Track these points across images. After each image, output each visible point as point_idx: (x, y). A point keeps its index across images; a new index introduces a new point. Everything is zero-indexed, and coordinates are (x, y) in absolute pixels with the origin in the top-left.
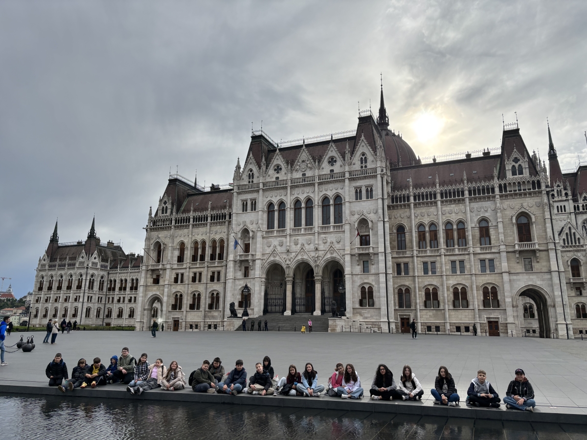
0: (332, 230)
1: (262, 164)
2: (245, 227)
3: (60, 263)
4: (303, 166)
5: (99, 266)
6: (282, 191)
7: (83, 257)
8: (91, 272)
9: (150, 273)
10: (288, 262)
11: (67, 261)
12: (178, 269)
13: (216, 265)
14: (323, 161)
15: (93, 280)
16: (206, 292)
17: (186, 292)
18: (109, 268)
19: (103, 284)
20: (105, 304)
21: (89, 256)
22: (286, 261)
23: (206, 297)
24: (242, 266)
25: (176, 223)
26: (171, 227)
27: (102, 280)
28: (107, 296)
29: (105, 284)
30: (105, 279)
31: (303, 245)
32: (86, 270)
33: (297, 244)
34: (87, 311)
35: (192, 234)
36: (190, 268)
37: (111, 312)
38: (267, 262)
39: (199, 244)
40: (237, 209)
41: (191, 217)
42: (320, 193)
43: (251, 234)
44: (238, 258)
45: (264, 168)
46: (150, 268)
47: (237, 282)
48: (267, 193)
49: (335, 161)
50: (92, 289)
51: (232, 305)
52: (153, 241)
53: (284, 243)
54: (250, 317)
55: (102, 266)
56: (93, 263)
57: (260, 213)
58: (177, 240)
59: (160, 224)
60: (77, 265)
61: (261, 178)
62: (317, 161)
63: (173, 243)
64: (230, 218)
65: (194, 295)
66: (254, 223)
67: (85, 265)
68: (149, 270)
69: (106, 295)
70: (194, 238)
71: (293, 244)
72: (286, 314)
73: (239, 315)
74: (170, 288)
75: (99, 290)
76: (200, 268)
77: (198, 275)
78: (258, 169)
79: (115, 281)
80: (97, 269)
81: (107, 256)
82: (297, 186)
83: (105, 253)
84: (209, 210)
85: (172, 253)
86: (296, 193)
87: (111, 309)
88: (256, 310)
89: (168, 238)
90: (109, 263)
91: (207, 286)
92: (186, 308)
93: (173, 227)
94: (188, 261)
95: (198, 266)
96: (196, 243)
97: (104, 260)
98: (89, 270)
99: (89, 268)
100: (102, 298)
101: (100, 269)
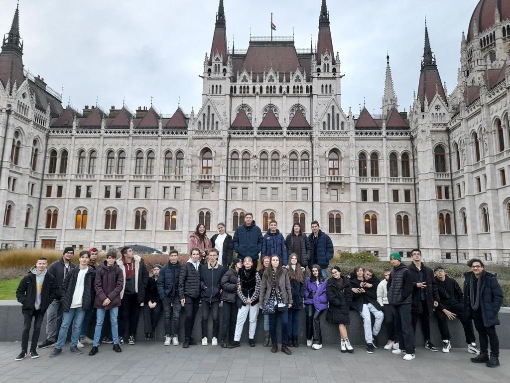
5: (31, 115)
18: (47, 126)
20: (40, 199)
21: (11, 88)
27: (35, 148)
28: (45, 184)
29: (41, 158)
30: (41, 147)
55: (36, 118)
56: (20, 105)
69: (43, 180)
75: (30, 167)
80: (27, 120)
87: (56, 211)
90: (48, 116)
97: (40, 107)
98: (11, 117)
99: (13, 113)
100: (35, 186)
101: (32, 123)
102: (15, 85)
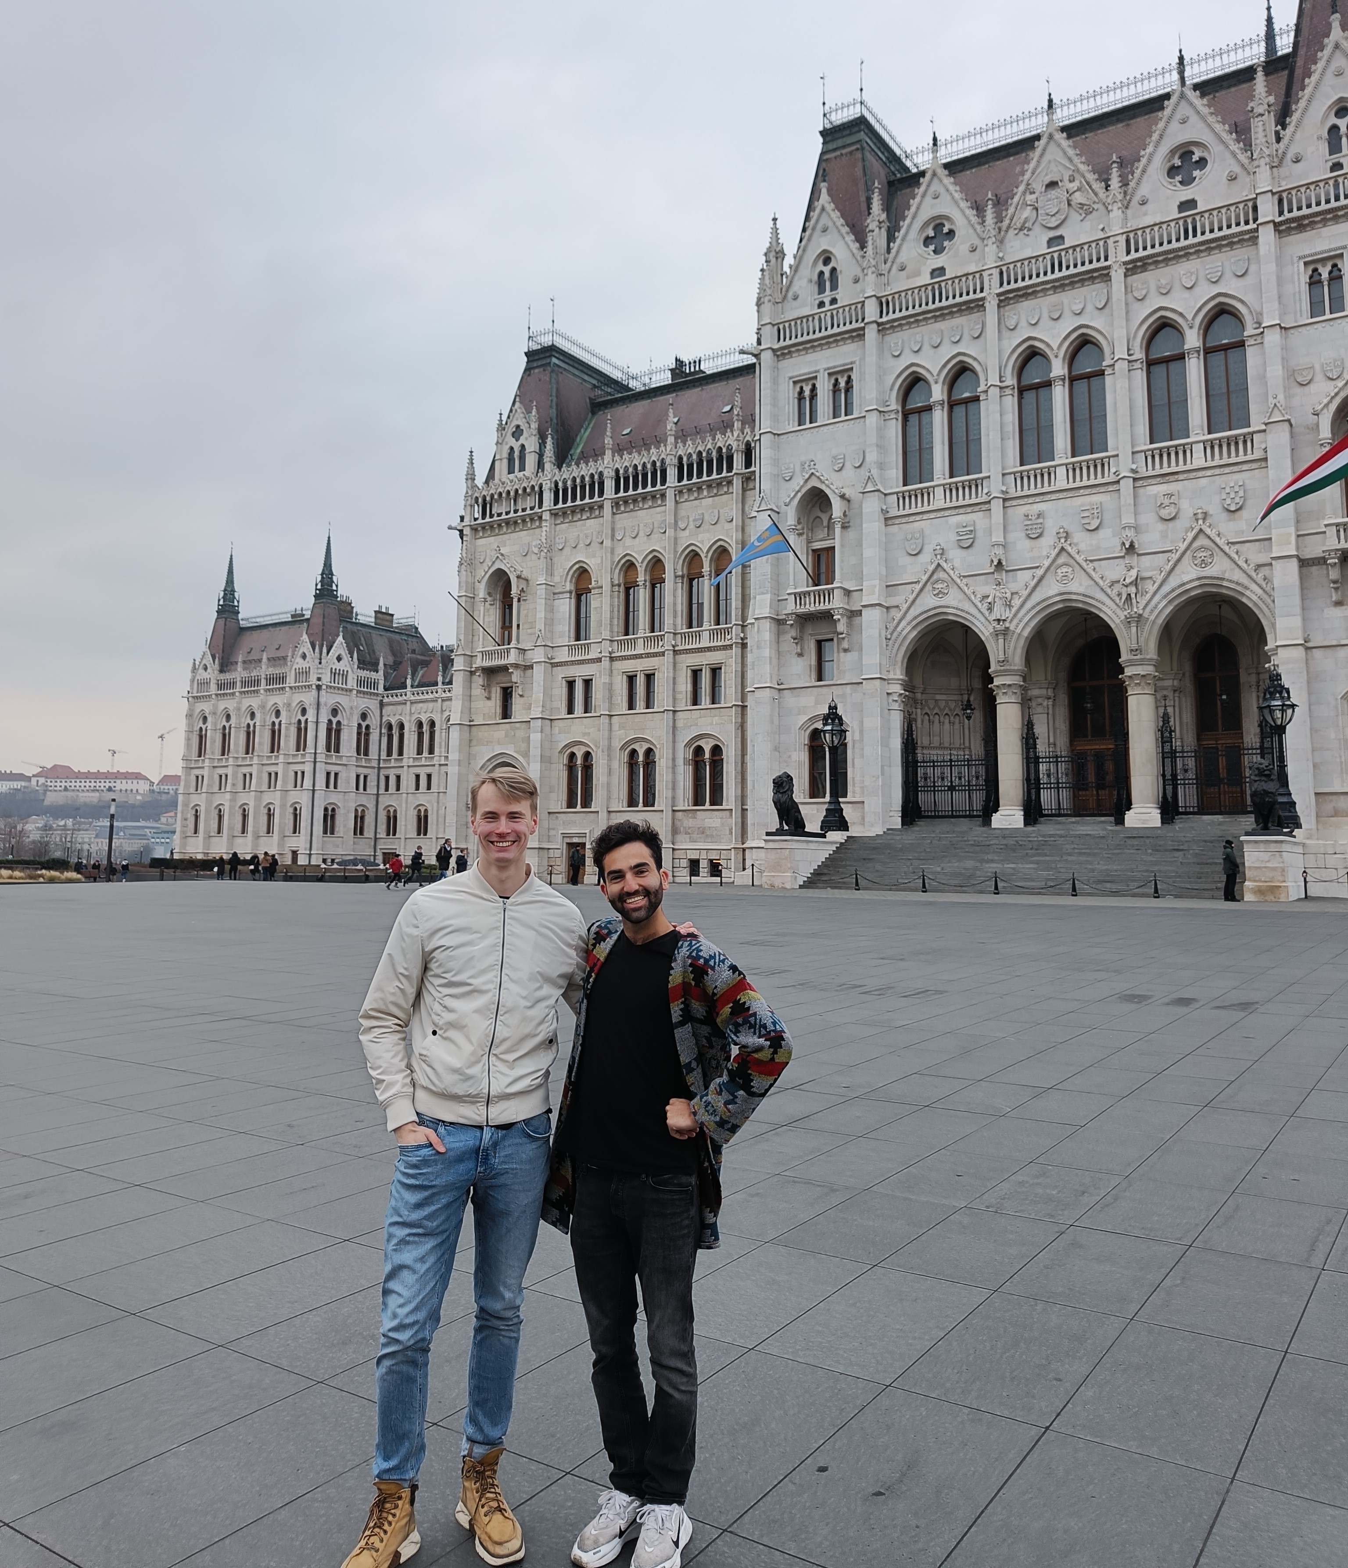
0: (1198, 459)
1: (873, 225)
2: (814, 483)
3: (245, 674)
4: (1053, 201)
5: (352, 683)
6: (960, 321)
7: (304, 657)
8: (329, 699)
9: (479, 680)
10: (999, 611)
11: (265, 670)
12: (573, 663)
13: (705, 643)
14: (1144, 171)
15: (339, 723)
16: (674, 742)
17: (604, 743)
18: (381, 689)
19: (367, 734)
20: (377, 795)
21: (321, 653)
22: (990, 609)
23: (674, 760)
24: (805, 638)
25: (556, 502)
26: (540, 518)
27: (364, 724)
28: (382, 773)
29: (374, 737)
30: (373, 721)
31: (1067, 536)
32: (314, 692)
33: (1040, 536)
34: (325, 816)
35: (612, 539)
36: (612, 659)
37: (395, 818)
38: (909, 617)
39: (641, 569)
40: (775, 418)
41: (609, 474)
42: (1136, 305)
43: (837, 508)
44: (790, 607)
45: (877, 237)
46: (479, 662)
47: (790, 699)
48: (895, 339)
49: (1202, 163)
50: (337, 751)
51: (783, 784)
52: (484, 573)
53: (980, 534)
54: (855, 831)
55: (360, 682)
56: (334, 673)
57: (873, 420)
58: (566, 563)
59: (503, 510)
60: (290, 681)
61: (871, 278)
62: (1115, 173)
63: (550, 572)
64: (748, 463)
65: (633, 753)
66: (848, 465)
67: (313, 680)
68: (477, 669)
69: (379, 768)
70: (620, 552)
71: (1022, 535)
72: (998, 820)
73: (813, 825)
74: (547, 729)
75: (358, 753)
76: (649, 655)
77: (640, 682)
78: (855, 246)
79: (402, 726)
80: (347, 690)
81: (374, 651)
82: (1025, 294)
83: (370, 644)
84: (671, 440)
85: (550, 609)
86: (1023, 323)
87: (395, 811)
88: (873, 805)
89: (534, 557)
90: (381, 673)
91: (674, 720)
92: (609, 798)
93: (546, 516)
94: (606, 634)
95: (640, 650)
96: (630, 566)
97: (367, 663)
98: (323, 693)
99: (324, 687)
100: (369, 778)
101: (355, 692)
102: (325, 650)
